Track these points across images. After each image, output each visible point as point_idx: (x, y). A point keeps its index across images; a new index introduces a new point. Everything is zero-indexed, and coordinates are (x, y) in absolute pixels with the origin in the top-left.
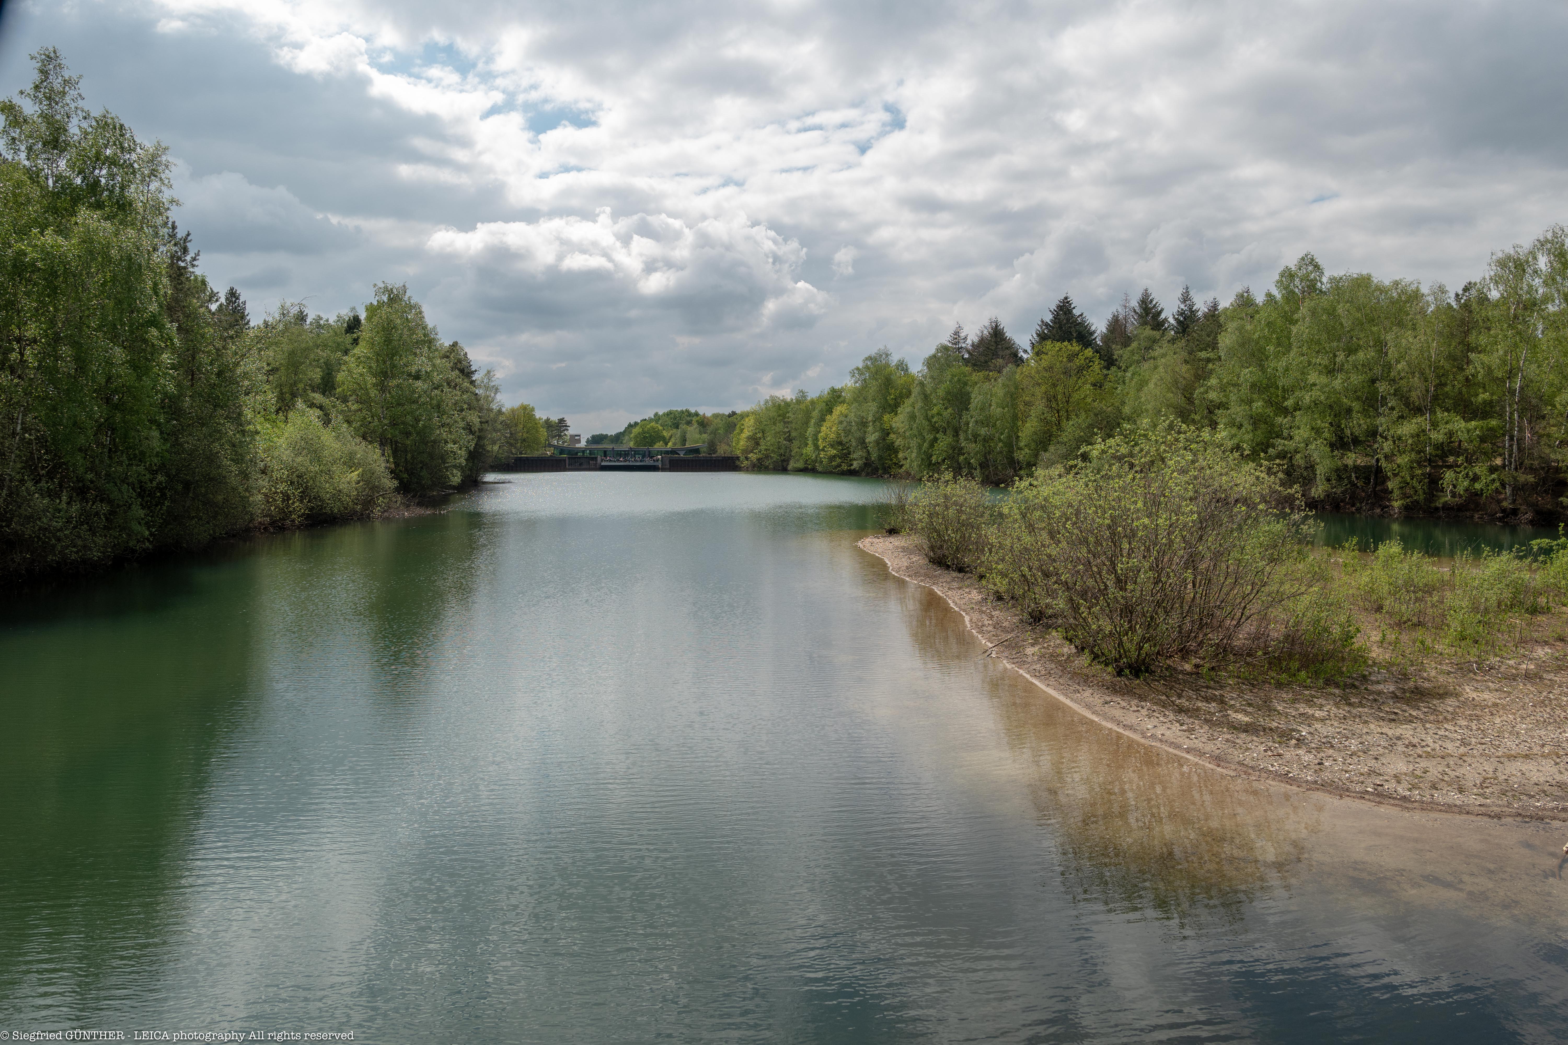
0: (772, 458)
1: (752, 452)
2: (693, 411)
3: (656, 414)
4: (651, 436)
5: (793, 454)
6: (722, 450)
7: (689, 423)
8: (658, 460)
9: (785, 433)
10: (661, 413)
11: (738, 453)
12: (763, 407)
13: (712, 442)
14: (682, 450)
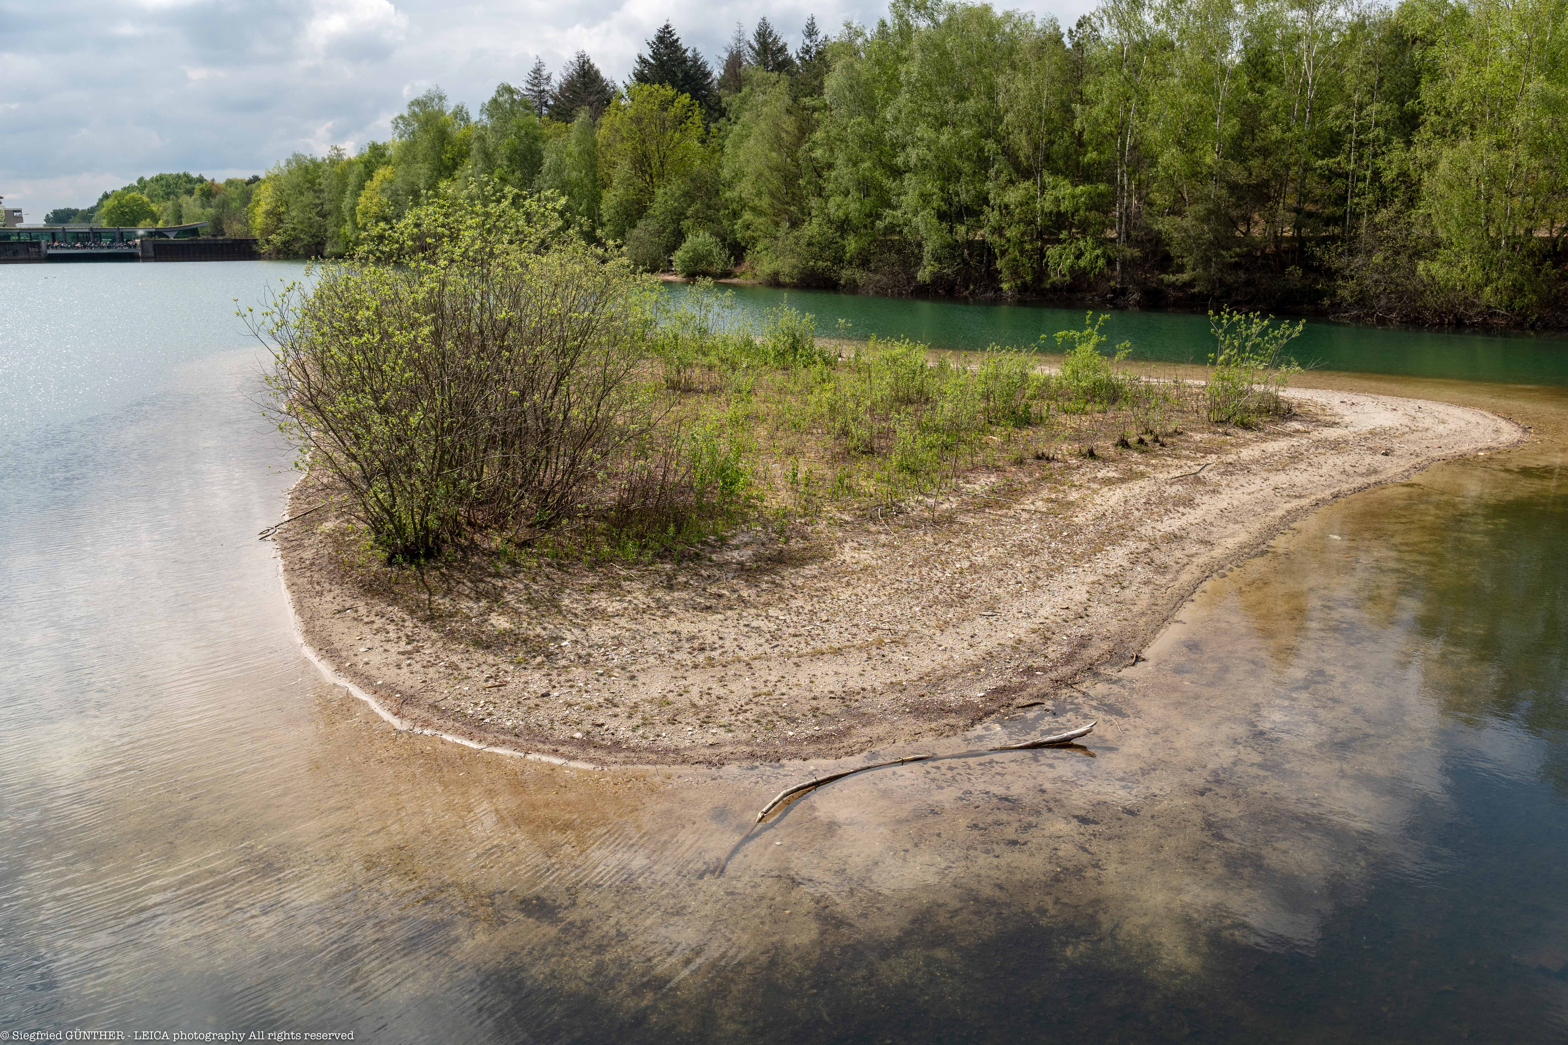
0: (302, 239)
1: (272, 232)
2: (195, 175)
3: (141, 180)
4: (132, 211)
5: (329, 234)
6: (234, 230)
7: (190, 192)
8: (135, 246)
9: (316, 205)
10: (147, 178)
11: (257, 234)
12: (286, 170)
13: (219, 219)
14: (172, 230)
